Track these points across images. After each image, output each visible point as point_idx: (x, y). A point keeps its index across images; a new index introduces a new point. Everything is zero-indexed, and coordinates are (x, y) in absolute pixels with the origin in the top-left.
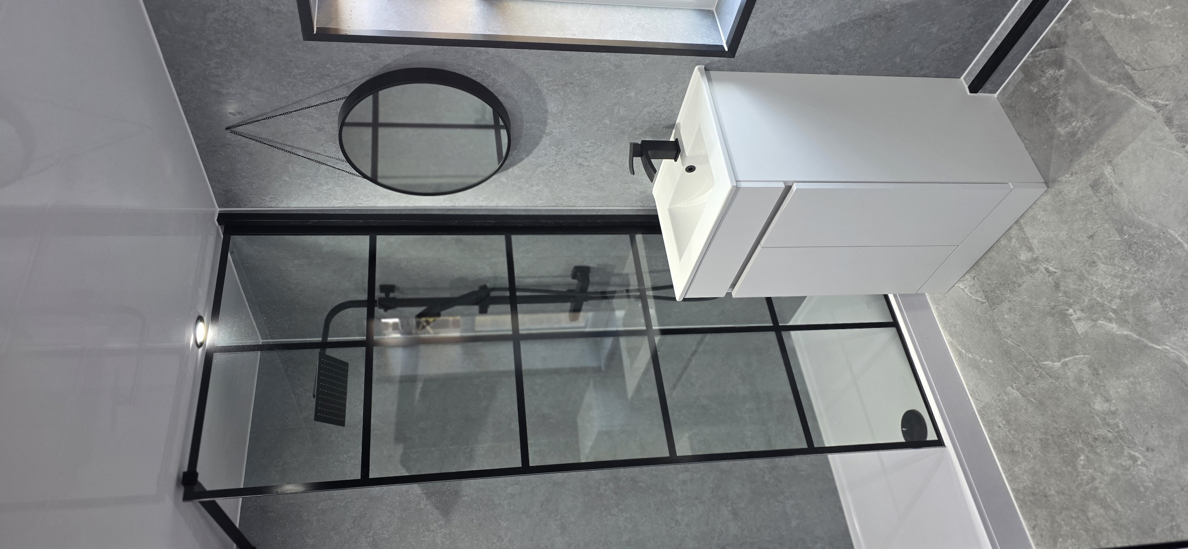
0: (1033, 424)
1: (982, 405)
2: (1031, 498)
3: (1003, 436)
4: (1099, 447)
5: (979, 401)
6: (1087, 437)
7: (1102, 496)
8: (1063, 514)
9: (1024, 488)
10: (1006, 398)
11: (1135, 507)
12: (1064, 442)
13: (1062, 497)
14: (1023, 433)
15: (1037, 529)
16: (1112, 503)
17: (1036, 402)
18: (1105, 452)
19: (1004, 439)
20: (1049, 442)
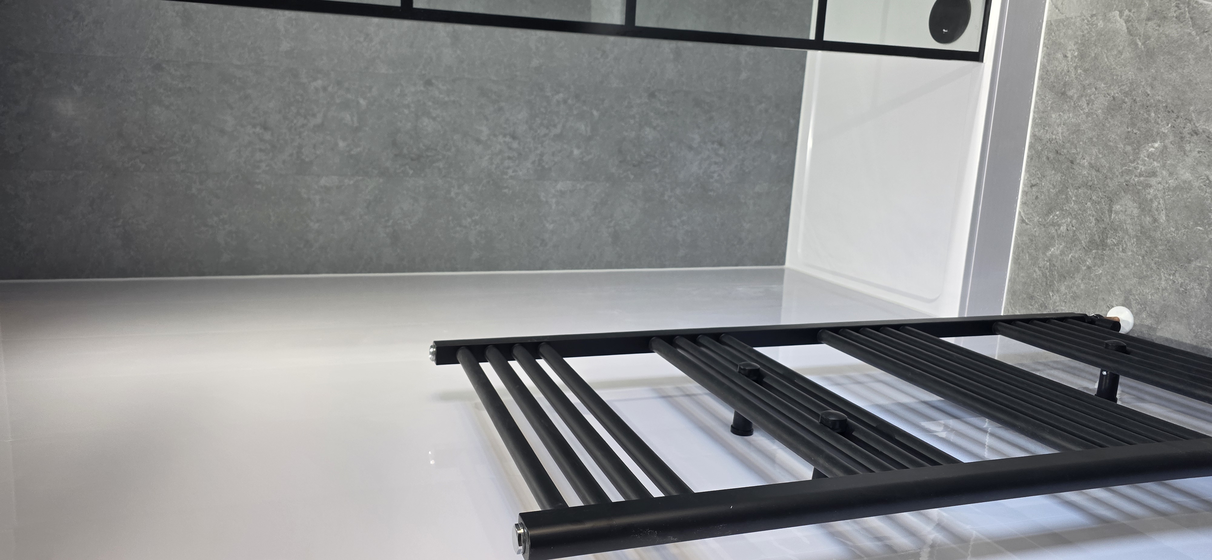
0: (1117, 75)
1: (1059, 18)
2: (1051, 156)
3: (1063, 70)
4: (1192, 144)
5: (1057, 11)
6: (1185, 124)
7: (1149, 197)
8: (1080, 191)
9: (1050, 140)
10: (1101, 24)
11: (1185, 228)
12: (1146, 116)
13: (1094, 173)
14: (1095, 78)
15: (1034, 189)
16: (1157, 210)
17: (1143, 49)
18: (1196, 153)
19: (1061, 73)
20: (1124, 106)
